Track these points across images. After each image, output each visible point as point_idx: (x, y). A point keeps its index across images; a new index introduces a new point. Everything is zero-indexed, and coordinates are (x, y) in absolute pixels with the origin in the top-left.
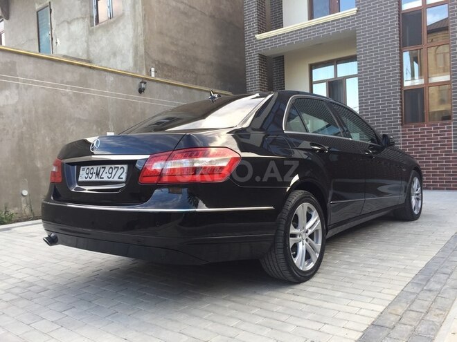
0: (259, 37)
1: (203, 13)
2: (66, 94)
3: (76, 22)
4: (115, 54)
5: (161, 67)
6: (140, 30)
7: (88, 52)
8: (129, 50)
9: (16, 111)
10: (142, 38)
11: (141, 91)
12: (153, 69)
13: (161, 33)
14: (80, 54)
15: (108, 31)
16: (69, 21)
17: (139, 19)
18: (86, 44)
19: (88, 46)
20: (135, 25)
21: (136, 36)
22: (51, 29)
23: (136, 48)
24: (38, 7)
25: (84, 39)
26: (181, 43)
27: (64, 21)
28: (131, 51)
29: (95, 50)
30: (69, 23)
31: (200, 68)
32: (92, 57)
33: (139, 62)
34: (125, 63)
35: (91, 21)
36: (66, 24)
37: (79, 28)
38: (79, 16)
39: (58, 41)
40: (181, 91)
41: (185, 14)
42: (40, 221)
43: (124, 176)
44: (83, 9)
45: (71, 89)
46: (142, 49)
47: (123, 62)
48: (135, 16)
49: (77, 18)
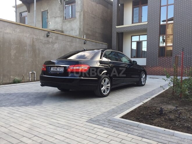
0: (117, 27)
1: (99, 17)
2: (68, 45)
3: (58, 18)
4: (72, 30)
5: (87, 35)
6: (82, 23)
7: (62, 28)
8: (77, 29)
9: (58, 49)
10: (82, 26)
11: (85, 43)
12: (85, 36)
13: (87, 24)
14: (59, 28)
15: (70, 22)
16: (55, 17)
17: (82, 20)
18: (61, 26)
19: (62, 26)
20: (80, 22)
21: (80, 25)
22: (48, 19)
23: (80, 29)
24: (42, 10)
25: (61, 24)
26: (92, 27)
27: (53, 17)
28: (78, 30)
29: (65, 28)
30: (55, 18)
31: (97, 35)
32: (63, 30)
33: (81, 33)
34: (76, 33)
35: (64, 18)
36: (54, 18)
37: (59, 20)
38: (59, 16)
39: (50, 23)
40: (94, 43)
41: (94, 18)
42: (39, 82)
43: (63, 70)
44: (61, 14)
45: (69, 43)
46: (82, 29)
47: (75, 33)
48: (80, 19)
49: (59, 17)
